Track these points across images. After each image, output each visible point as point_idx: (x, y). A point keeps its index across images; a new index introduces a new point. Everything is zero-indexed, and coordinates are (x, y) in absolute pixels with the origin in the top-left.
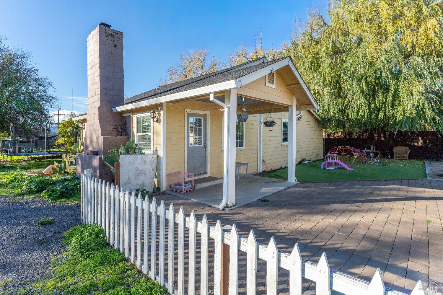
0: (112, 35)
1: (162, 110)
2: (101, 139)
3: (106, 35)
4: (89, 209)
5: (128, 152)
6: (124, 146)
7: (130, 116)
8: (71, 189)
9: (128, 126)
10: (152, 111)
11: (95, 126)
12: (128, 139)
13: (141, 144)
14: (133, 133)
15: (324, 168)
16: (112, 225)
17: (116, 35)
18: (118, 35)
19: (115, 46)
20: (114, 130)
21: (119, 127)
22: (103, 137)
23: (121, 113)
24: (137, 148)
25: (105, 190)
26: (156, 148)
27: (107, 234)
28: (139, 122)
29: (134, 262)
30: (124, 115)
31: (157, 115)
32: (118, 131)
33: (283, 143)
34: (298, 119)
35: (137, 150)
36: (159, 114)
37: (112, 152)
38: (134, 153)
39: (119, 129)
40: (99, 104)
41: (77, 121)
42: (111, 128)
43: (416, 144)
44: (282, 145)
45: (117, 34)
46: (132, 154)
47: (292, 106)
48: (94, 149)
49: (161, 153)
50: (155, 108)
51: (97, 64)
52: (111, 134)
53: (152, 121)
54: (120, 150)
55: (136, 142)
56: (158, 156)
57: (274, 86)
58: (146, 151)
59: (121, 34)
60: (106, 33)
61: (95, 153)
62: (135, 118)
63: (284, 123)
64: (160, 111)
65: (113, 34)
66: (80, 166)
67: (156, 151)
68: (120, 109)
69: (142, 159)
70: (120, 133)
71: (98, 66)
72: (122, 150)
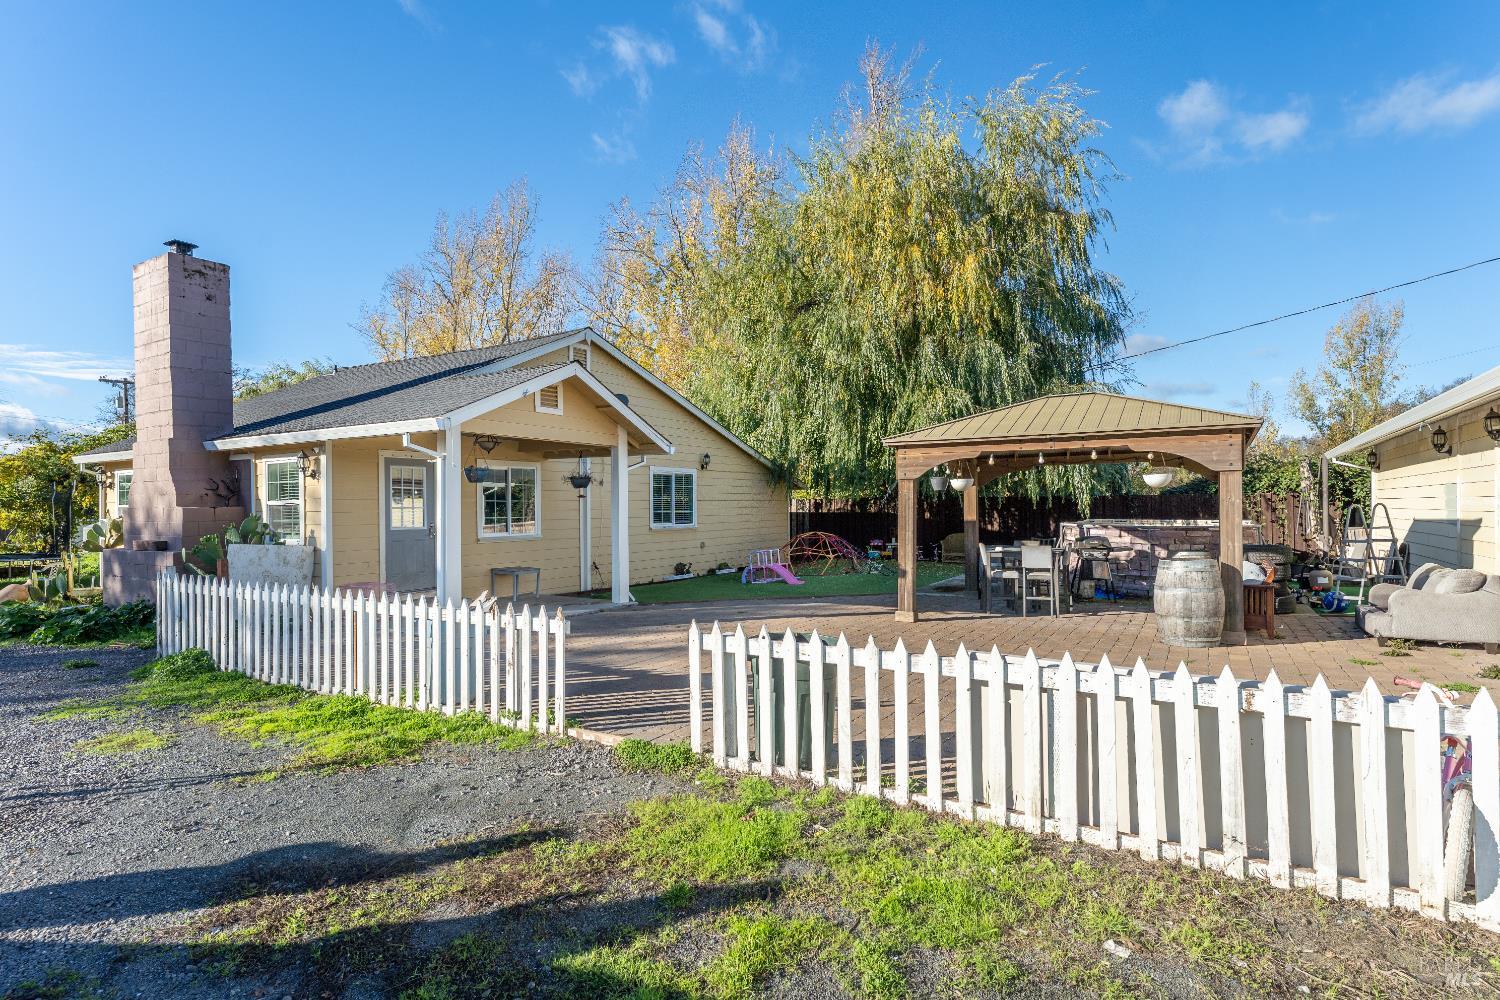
0: (200, 272)
1: (324, 452)
2: (178, 513)
3: (187, 274)
4: (177, 629)
5: (245, 539)
6: (237, 528)
7: (249, 461)
8: (106, 624)
9: (243, 484)
10: (300, 455)
11: (160, 484)
12: (246, 513)
13: (278, 525)
14: (258, 500)
15: (748, 582)
16: (223, 640)
17: (211, 273)
18: (216, 273)
19: (209, 298)
20: (210, 492)
21: (221, 484)
22: (180, 509)
23: (227, 453)
24: (267, 531)
25: (210, 591)
26: (312, 532)
27: (215, 657)
28: (272, 474)
29: (260, 676)
30: (233, 458)
31: (313, 463)
32: (220, 495)
33: (654, 526)
34: (702, 467)
35: (268, 537)
36: (317, 461)
37: (208, 540)
38: (261, 542)
39: (223, 491)
40: (169, 433)
41: (90, 466)
42: (200, 488)
43: (989, 527)
44: (650, 529)
45: (214, 269)
46: (254, 543)
47: (616, 447)
48: (158, 534)
49: (323, 542)
50: (306, 450)
51: (164, 340)
52: (201, 501)
53: (301, 475)
54: (227, 537)
55: (265, 521)
56: (316, 550)
57: (559, 411)
58: (290, 541)
59: (225, 269)
60: (185, 270)
61: (162, 547)
62: (262, 466)
63: (657, 478)
64: (319, 454)
65: (204, 271)
66: (118, 579)
67: (313, 538)
68: (222, 445)
69: (278, 554)
70: (223, 500)
71: (166, 345)
72: (231, 535)
